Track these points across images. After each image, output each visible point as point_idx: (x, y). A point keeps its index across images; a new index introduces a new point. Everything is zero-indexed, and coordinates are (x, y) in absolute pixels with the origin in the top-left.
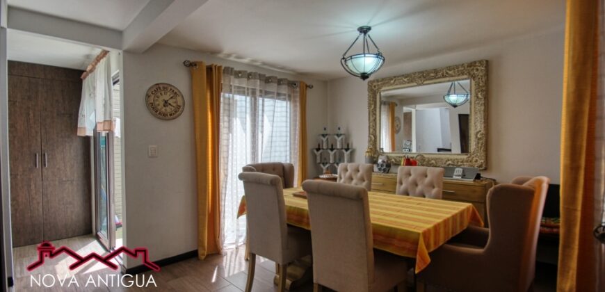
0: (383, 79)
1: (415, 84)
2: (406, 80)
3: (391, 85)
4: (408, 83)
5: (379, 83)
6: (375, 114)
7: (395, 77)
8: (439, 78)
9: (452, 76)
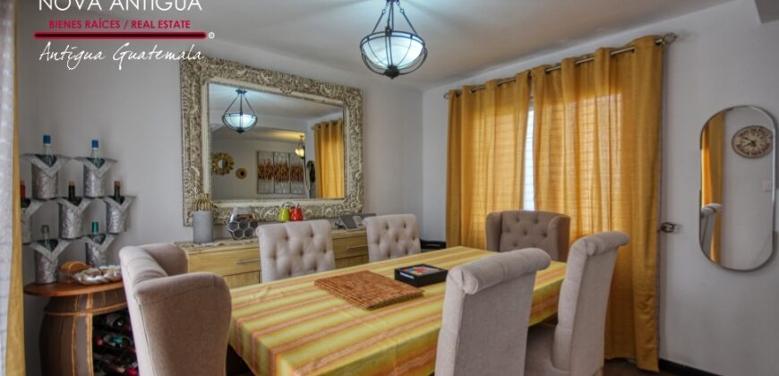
0: (220, 62)
1: (278, 90)
2: (266, 79)
3: (237, 78)
4: (268, 85)
5: (212, 66)
6: (199, 125)
7: (247, 67)
8: (312, 93)
9: (327, 97)
